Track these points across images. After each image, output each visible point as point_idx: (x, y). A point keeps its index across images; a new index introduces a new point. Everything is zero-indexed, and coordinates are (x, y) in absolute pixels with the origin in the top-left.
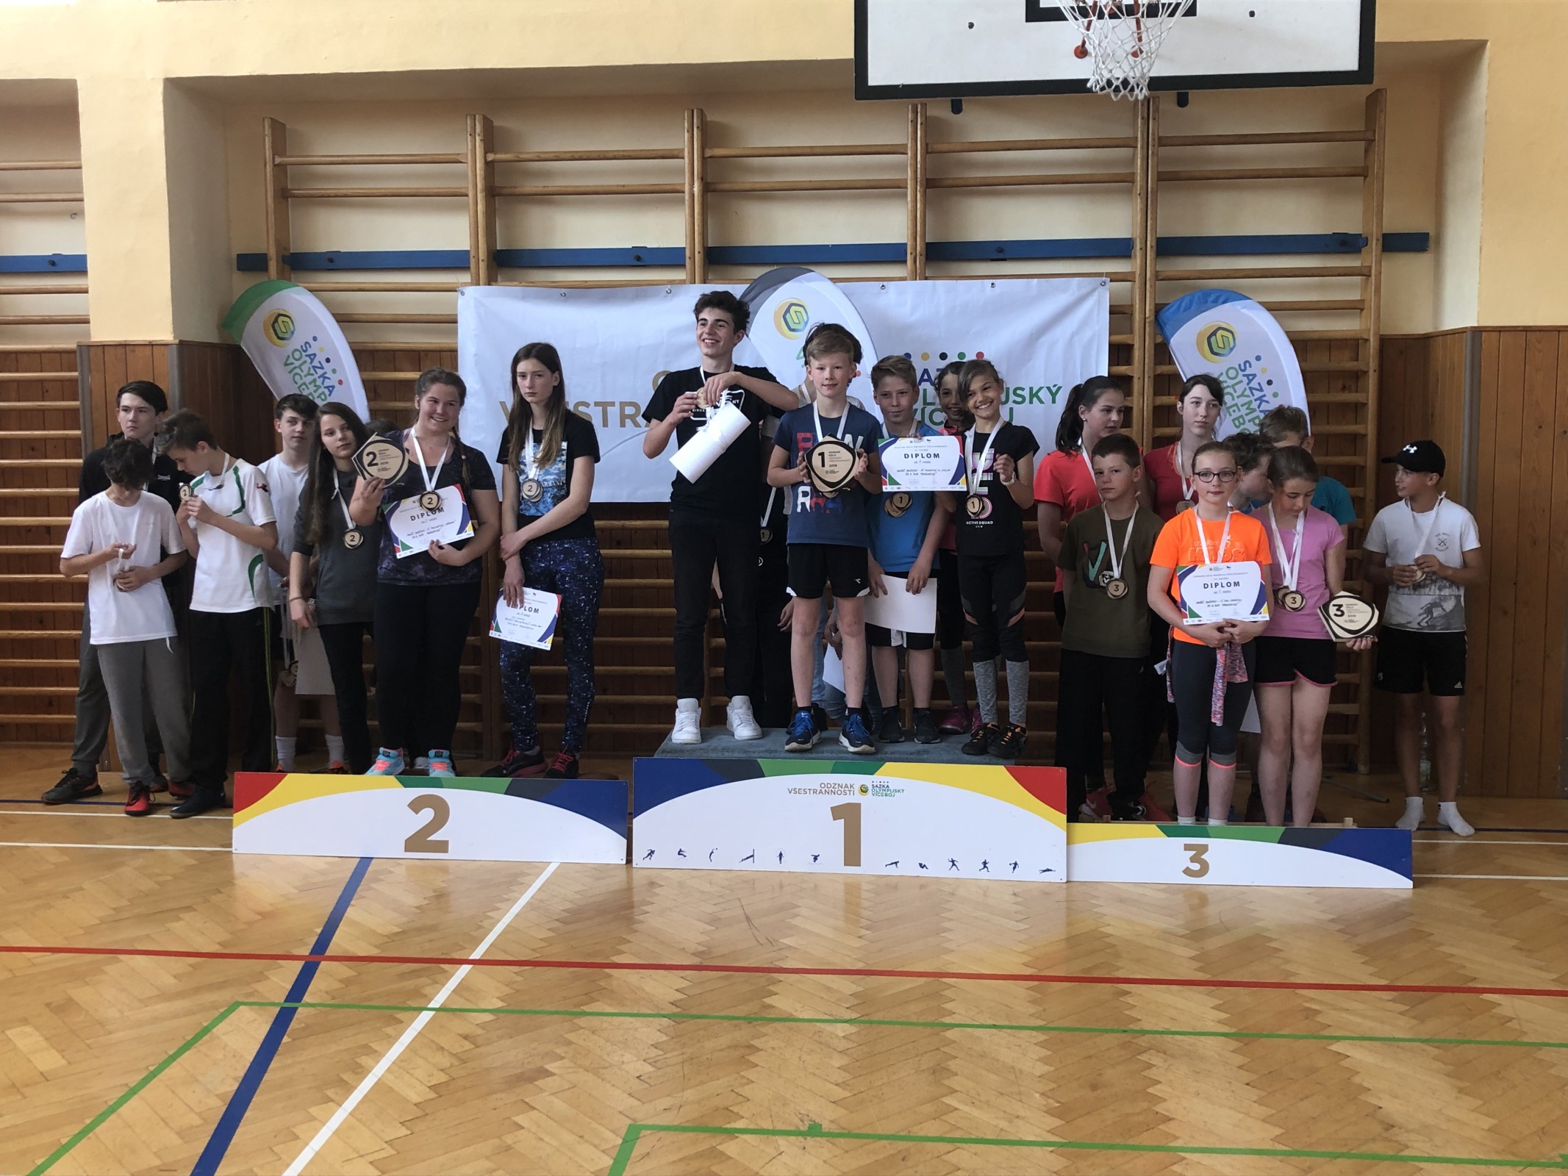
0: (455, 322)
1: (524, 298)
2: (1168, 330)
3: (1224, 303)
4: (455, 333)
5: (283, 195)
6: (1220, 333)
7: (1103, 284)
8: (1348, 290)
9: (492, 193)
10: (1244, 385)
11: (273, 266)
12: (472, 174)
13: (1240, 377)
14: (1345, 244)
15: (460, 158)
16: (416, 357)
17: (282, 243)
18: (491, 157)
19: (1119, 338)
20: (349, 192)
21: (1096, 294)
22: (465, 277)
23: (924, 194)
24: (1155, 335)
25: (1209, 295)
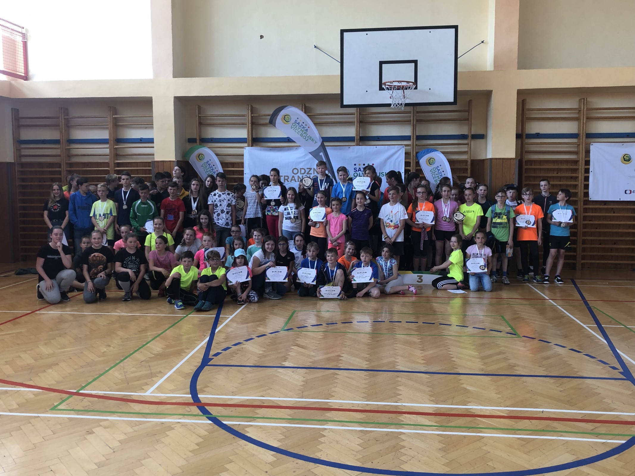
0: (243, 156)
1: (261, 150)
2: (419, 158)
3: (433, 152)
4: (243, 159)
5: (200, 124)
6: (432, 159)
7: (403, 147)
8: (464, 149)
9: (253, 124)
10: (437, 172)
11: (198, 141)
12: (248, 119)
13: (436, 170)
14: (463, 137)
15: (245, 115)
16: (233, 165)
17: (200, 136)
18: (252, 115)
19: (407, 160)
20: (217, 123)
21: (401, 150)
22: (246, 145)
23: (360, 124)
24: (416, 159)
25: (429, 150)
